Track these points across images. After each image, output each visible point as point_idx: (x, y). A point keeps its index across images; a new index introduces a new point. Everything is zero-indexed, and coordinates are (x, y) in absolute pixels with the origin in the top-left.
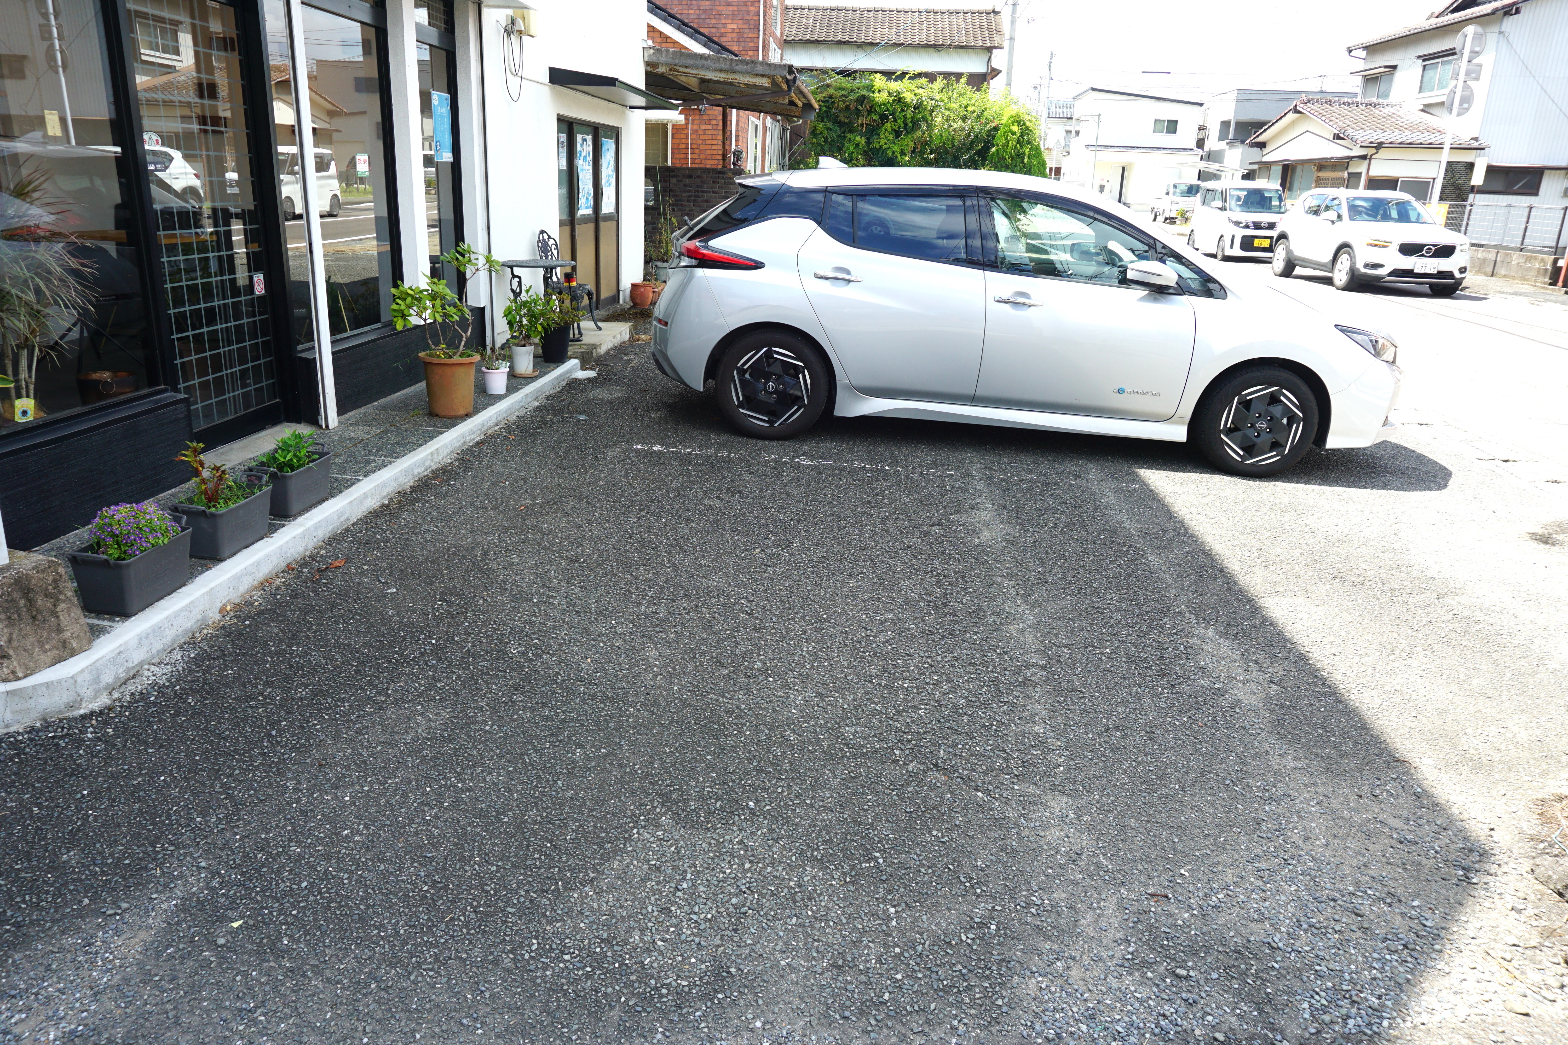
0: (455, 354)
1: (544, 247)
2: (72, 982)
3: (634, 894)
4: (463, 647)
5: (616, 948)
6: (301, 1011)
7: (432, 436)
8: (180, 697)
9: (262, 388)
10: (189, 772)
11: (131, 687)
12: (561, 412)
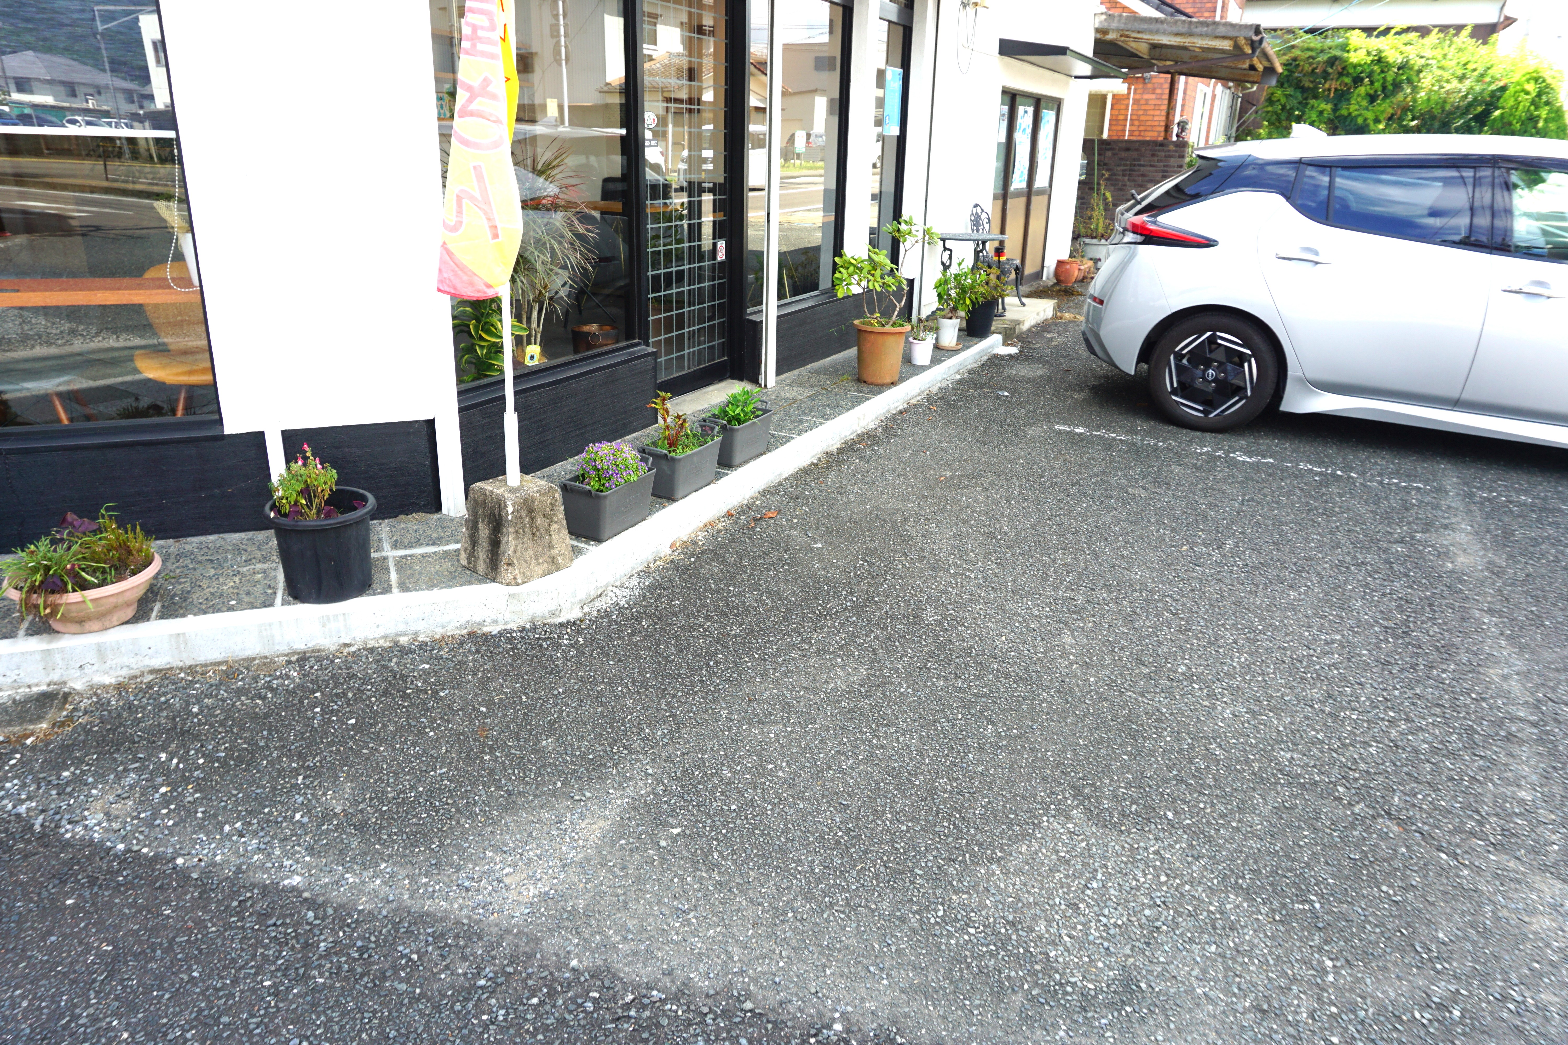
0: (887, 323)
1: (976, 222)
2: (547, 851)
3: (1041, 882)
4: (882, 608)
5: (1021, 933)
6: (727, 922)
7: (858, 402)
8: (636, 619)
9: (713, 346)
10: (641, 686)
11: (598, 604)
12: (982, 386)
